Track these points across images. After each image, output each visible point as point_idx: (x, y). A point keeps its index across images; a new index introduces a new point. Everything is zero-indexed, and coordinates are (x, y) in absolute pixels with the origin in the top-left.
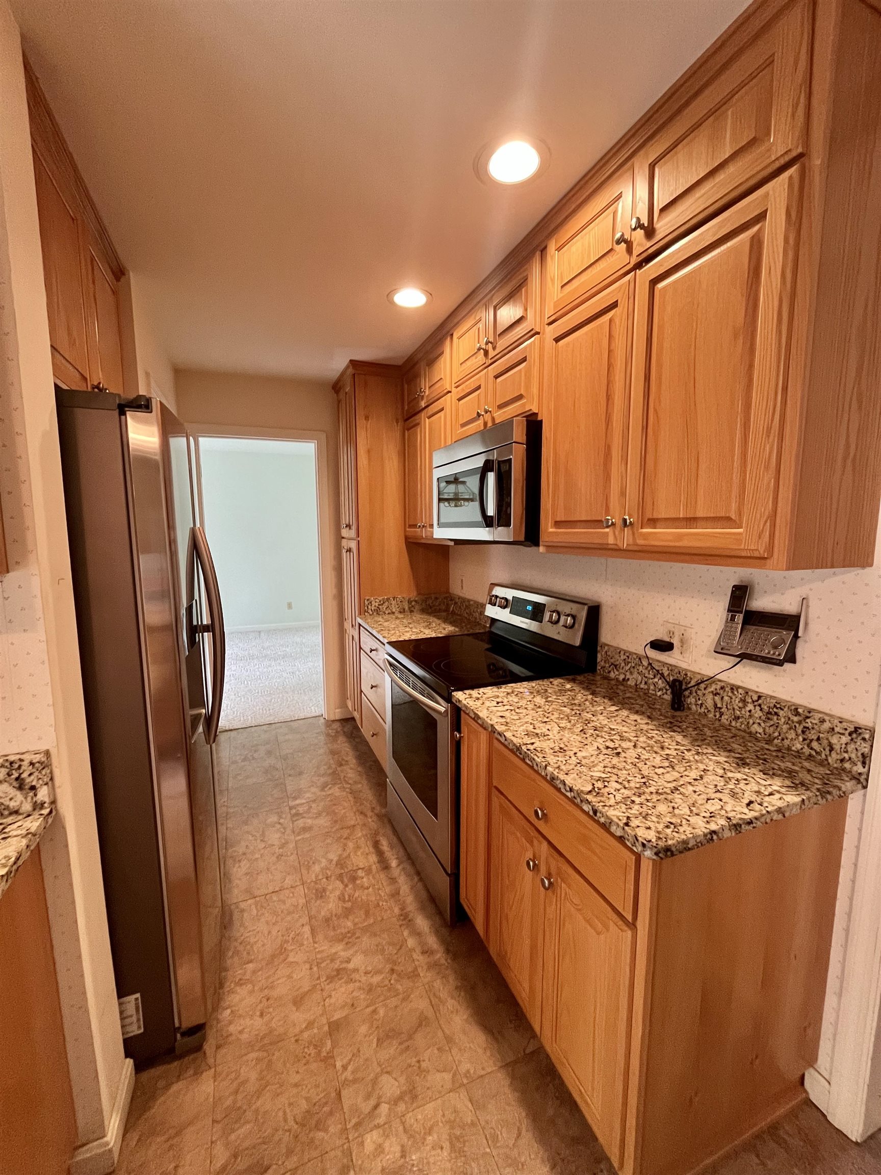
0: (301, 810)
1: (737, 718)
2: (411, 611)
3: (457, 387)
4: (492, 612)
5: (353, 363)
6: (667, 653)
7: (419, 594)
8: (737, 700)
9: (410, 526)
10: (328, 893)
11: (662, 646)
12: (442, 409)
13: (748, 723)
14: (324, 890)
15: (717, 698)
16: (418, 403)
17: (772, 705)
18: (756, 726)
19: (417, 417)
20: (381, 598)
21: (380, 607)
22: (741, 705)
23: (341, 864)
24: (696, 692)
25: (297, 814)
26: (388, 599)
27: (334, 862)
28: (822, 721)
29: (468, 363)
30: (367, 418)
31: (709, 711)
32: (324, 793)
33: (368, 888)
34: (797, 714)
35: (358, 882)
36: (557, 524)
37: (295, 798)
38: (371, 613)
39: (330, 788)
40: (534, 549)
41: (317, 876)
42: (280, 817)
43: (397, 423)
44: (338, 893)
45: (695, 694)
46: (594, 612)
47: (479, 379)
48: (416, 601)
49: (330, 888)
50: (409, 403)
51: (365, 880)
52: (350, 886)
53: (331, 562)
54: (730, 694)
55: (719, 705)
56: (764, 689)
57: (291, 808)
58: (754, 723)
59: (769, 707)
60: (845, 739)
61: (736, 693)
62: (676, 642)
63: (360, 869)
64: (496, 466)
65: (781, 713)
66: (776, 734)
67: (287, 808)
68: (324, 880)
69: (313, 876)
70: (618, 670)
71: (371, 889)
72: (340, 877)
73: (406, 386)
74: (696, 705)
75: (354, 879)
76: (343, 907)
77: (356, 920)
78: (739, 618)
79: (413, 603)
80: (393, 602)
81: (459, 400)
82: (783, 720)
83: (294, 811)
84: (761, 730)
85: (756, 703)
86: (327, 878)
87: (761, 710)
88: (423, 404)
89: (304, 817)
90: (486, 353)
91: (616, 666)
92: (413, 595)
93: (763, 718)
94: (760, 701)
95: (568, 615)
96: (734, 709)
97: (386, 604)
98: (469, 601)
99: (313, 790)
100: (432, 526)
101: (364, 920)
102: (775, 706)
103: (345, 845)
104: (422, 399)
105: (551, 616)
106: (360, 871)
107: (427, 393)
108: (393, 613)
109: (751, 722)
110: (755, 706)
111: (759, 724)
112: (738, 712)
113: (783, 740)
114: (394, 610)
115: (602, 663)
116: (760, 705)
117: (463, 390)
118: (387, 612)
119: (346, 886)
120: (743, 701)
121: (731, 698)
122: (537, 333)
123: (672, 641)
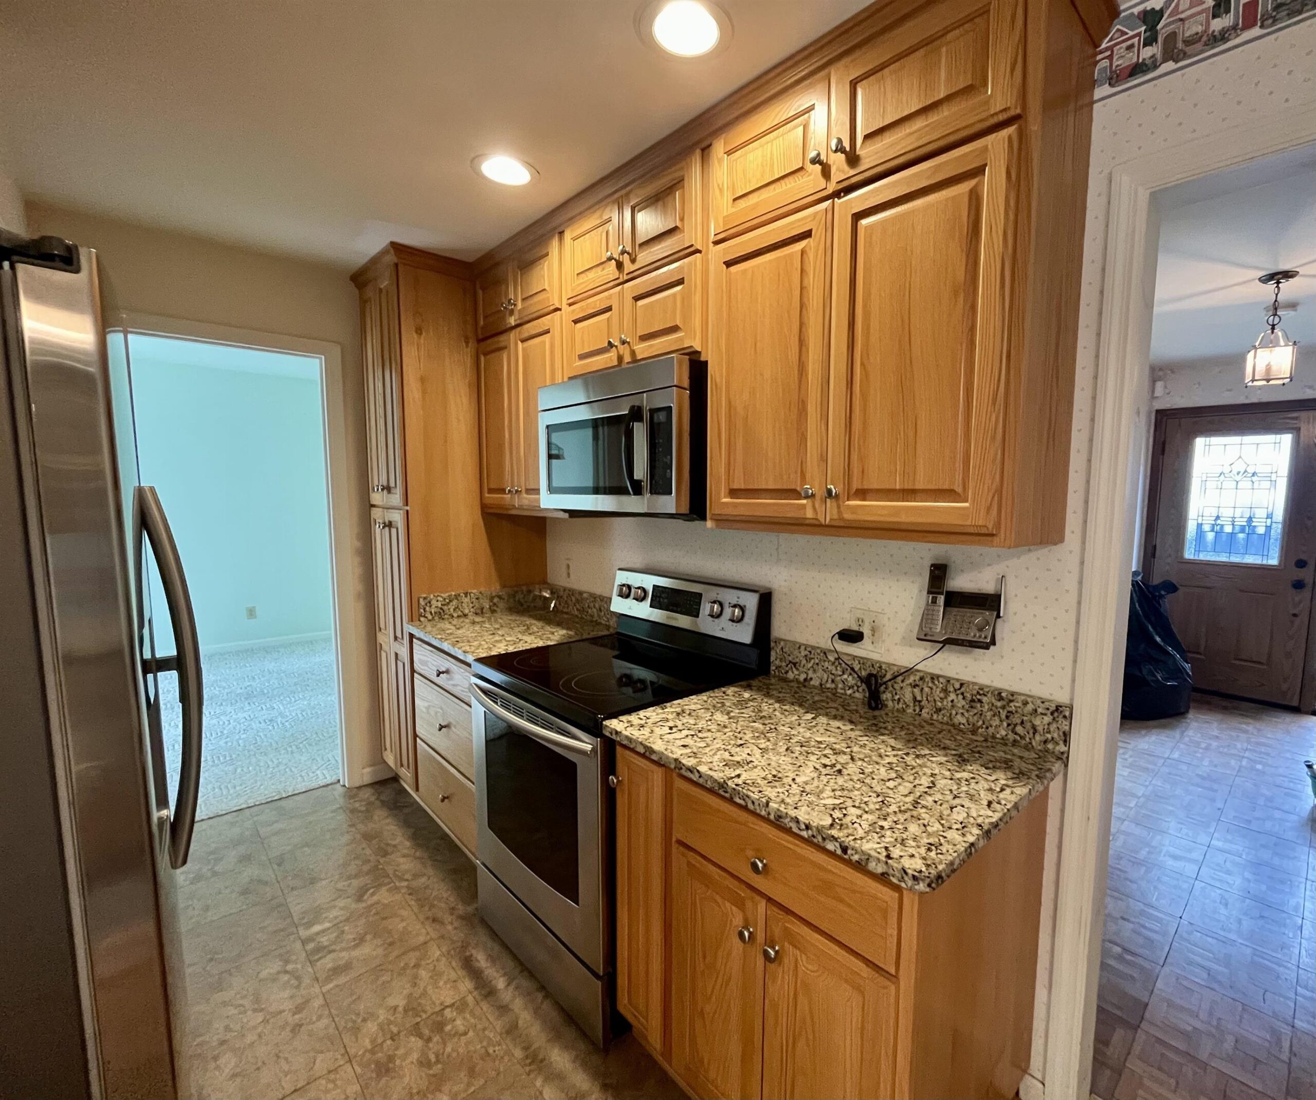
0: (324, 940)
1: (938, 710)
2: (493, 612)
3: (570, 305)
4: (620, 606)
5: (396, 247)
6: (856, 645)
7: (504, 586)
8: (938, 690)
9: (491, 491)
10: (398, 1062)
11: (851, 636)
12: (547, 332)
13: (951, 714)
14: (391, 1059)
15: (917, 690)
16: (503, 318)
17: (975, 692)
18: (959, 717)
19: (502, 338)
20: (445, 595)
21: (445, 608)
22: (942, 695)
23: (412, 1008)
24: (893, 686)
25: (318, 950)
26: (457, 597)
27: (400, 1009)
28: (1025, 703)
29: (591, 275)
30: (419, 331)
31: (907, 706)
32: (364, 905)
33: (465, 1033)
34: (1001, 698)
35: (448, 1028)
36: (733, 493)
37: (309, 925)
38: (430, 617)
39: (373, 894)
40: (698, 524)
41: (373, 1041)
42: (287, 962)
43: (467, 343)
44: (415, 1056)
45: (891, 689)
46: (766, 600)
47: (610, 297)
48: (499, 597)
49: (401, 1052)
50: (485, 317)
51: (458, 1022)
52: (436, 1038)
53: (351, 542)
54: (930, 685)
55: (919, 698)
56: (966, 676)
57: (304, 942)
58: (957, 714)
59: (972, 695)
60: (1047, 719)
61: (936, 682)
62: (866, 631)
63: (447, 1007)
64: (646, 415)
65: (985, 699)
66: (980, 723)
67: (298, 945)
68: (389, 1042)
69: (367, 1041)
70: (797, 669)
71: (471, 1034)
72: (416, 1030)
73: (480, 293)
74: (893, 700)
75: (439, 1027)
76: (428, 1075)
77: (455, 1089)
78: (941, 599)
79: (496, 600)
80: (466, 600)
81: (576, 322)
82: (987, 707)
83: (311, 946)
84: (964, 721)
85: (958, 692)
86: (392, 1039)
87: (964, 698)
88: (512, 321)
89: (334, 951)
90: (620, 265)
91: (795, 664)
92: (496, 588)
93: (967, 707)
94: (963, 689)
95: (735, 606)
96: (935, 700)
97: (455, 602)
98: (581, 593)
99: (341, 903)
100: (537, 491)
101: (469, 1085)
102: (978, 693)
103: (416, 977)
104: (512, 312)
105: (712, 608)
106: (448, 1010)
107: (519, 306)
108: (465, 615)
109: (954, 712)
110: (957, 695)
111: (962, 714)
112: (939, 704)
113: (987, 728)
114: (466, 611)
115: (777, 662)
116: (962, 694)
117: (582, 309)
118: (455, 615)
119: (429, 1040)
120: (945, 691)
121: (931, 689)
122: (699, 251)
123: (861, 630)
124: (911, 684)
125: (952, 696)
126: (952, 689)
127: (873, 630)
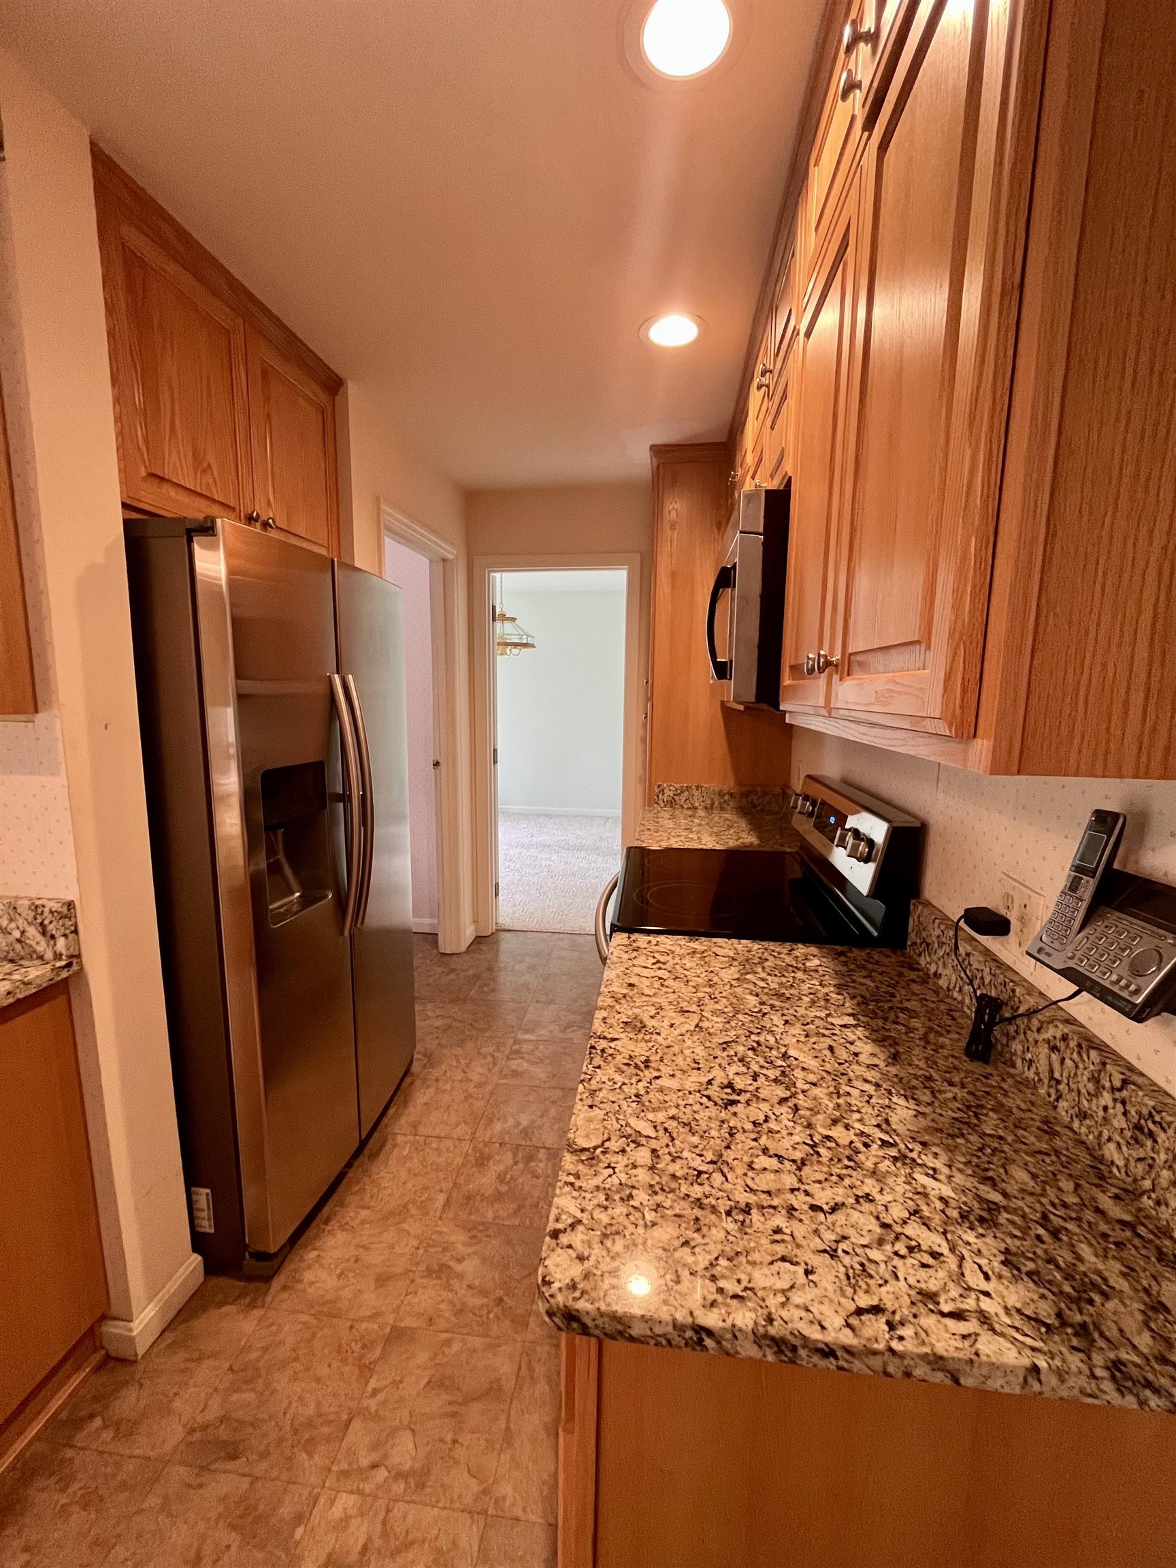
1: (1083, 1116)
2: (722, 809)
5: (656, 450)
6: (1000, 938)
8: (1087, 1074)
10: (491, 1162)
11: (991, 923)
13: (1100, 1135)
14: (489, 1157)
15: (1054, 1057)
17: (1145, 1112)
18: (1112, 1146)
20: (677, 786)
21: (677, 798)
22: (1091, 1087)
24: (1025, 1033)
25: (517, 1052)
26: (688, 788)
27: (521, 1127)
30: (673, 527)
31: (1040, 1080)
32: (562, 1035)
33: (538, 1177)
35: (533, 1164)
36: (791, 671)
37: (526, 1032)
38: (662, 805)
39: (573, 1031)
41: (491, 1138)
42: (498, 1050)
44: (501, 1168)
45: (1022, 1036)
48: (731, 795)
49: (497, 1157)
51: (541, 1165)
52: (521, 1166)
54: (1075, 1056)
55: (1057, 1075)
57: (515, 1043)
58: (1110, 1139)
59: (1139, 1113)
61: (1085, 1058)
62: (1013, 917)
65: (1161, 1137)
66: (1147, 1184)
67: (512, 1041)
68: (497, 1145)
70: (930, 955)
71: (541, 1180)
72: (516, 1149)
74: (1023, 1059)
75: (530, 1158)
76: (496, 1187)
78: (1087, 887)
79: (726, 798)
82: (1163, 1157)
83: (516, 1047)
84: (1121, 1163)
85: (1117, 1095)
86: (501, 1144)
87: (1125, 1114)
89: (523, 1058)
90: (769, 390)
91: (928, 945)
92: (730, 784)
93: (1128, 1134)
94: (1125, 1093)
96: (1079, 1092)
99: (553, 1027)
102: (1151, 1115)
103: (546, 1111)
108: (695, 808)
109: (1106, 1134)
110: (1115, 1100)
111: (1119, 1145)
112: (1085, 1103)
113: (1158, 1203)
114: (697, 804)
115: (914, 935)
116: (1123, 1102)
118: (686, 807)
119: (516, 1163)
120: (1097, 1081)
121: (1077, 1067)
123: (1008, 917)
124: (1048, 1041)
125: (1106, 1098)
126: (1107, 1085)
127: (1021, 919)
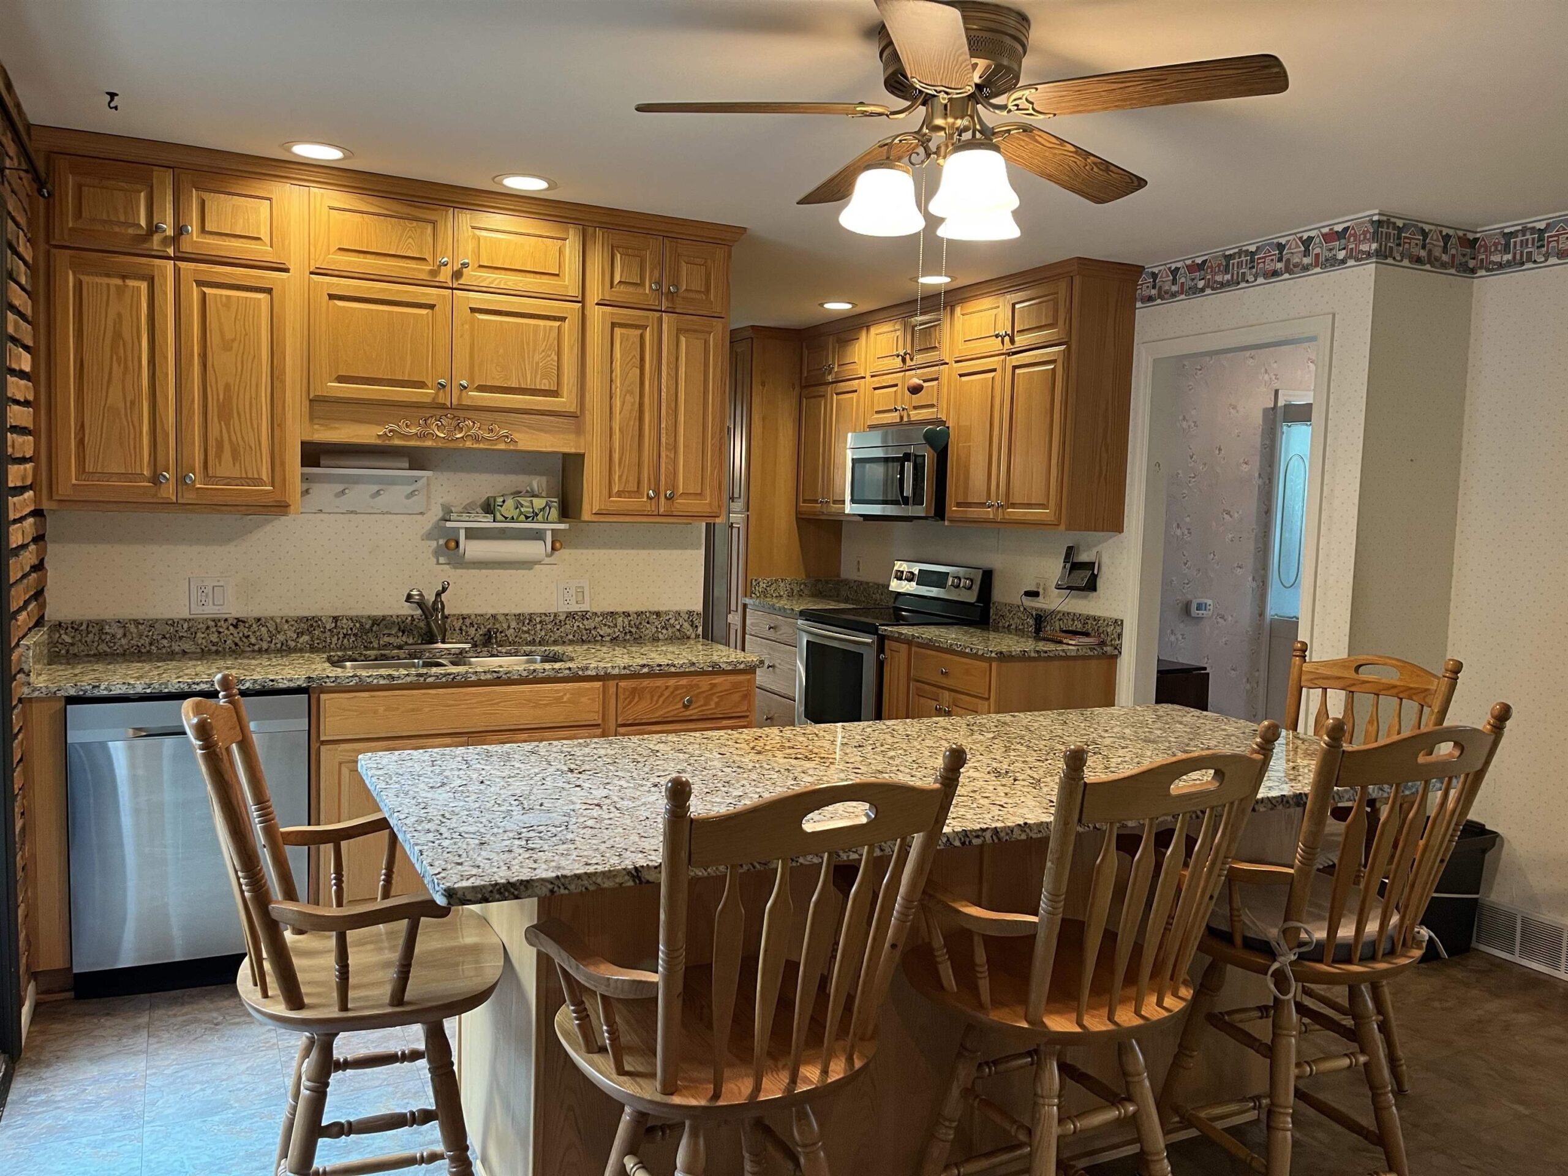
2: (800, 595)
3: (872, 376)
5: (754, 328)
6: (1034, 599)
7: (808, 576)
8: (1070, 620)
9: (804, 501)
11: (1034, 594)
12: (855, 391)
15: (1061, 622)
16: (824, 375)
17: (1085, 618)
19: (822, 388)
21: (768, 588)
24: (1048, 620)
26: (776, 580)
29: (886, 361)
36: (958, 505)
38: (758, 595)
40: (940, 523)
43: (794, 389)
45: (1050, 623)
46: (988, 576)
47: (897, 378)
48: (805, 584)
50: (808, 372)
54: (1067, 618)
56: (1083, 610)
60: (1112, 627)
61: (1069, 616)
62: (1041, 591)
64: (912, 458)
65: (1089, 622)
70: (1004, 619)
73: (806, 352)
78: (1068, 566)
79: (803, 587)
81: (875, 389)
85: (1078, 619)
88: (830, 378)
90: (904, 360)
91: (1003, 614)
92: (803, 578)
94: (1080, 617)
95: (967, 579)
97: (775, 585)
98: (867, 583)
100: (843, 502)
104: (830, 373)
105: (953, 581)
107: (836, 370)
108: (781, 596)
114: (782, 593)
115: (994, 617)
117: (879, 382)
118: (774, 595)
122: (947, 364)
123: (1038, 590)
124: (1059, 619)
125: (1076, 622)
126: (1075, 619)
127: (1044, 589)
